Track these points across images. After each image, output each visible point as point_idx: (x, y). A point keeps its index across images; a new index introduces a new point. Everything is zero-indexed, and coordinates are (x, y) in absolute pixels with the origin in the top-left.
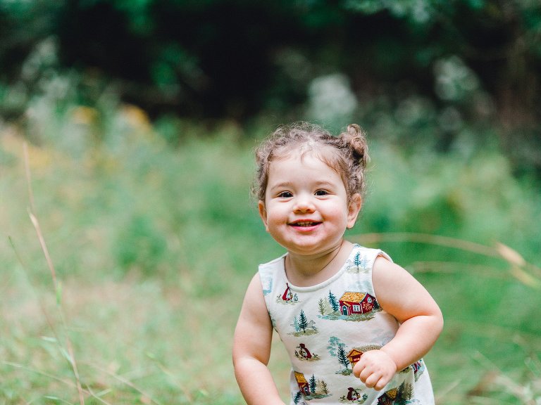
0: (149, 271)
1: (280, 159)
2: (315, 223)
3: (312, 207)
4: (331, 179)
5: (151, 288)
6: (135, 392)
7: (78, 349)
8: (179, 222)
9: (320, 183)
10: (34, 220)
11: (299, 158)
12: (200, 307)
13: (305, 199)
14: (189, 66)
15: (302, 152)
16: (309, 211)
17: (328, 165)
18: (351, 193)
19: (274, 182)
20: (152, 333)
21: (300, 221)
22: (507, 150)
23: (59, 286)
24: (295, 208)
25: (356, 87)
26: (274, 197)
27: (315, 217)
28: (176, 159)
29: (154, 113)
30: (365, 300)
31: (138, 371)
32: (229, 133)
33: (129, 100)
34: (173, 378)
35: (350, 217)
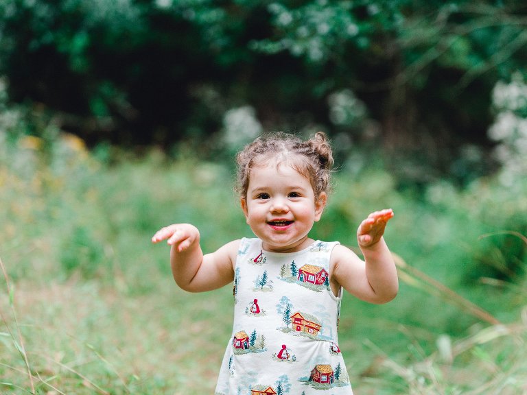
0: (88, 275)
1: (259, 166)
2: (288, 223)
3: (286, 209)
4: (302, 184)
5: (91, 287)
6: (78, 377)
7: (28, 341)
8: (115, 231)
9: (292, 188)
11: (275, 168)
12: (132, 304)
13: (280, 202)
14: (121, 101)
15: (278, 162)
16: (284, 212)
17: (299, 172)
18: (317, 192)
19: (254, 186)
20: (91, 327)
21: (276, 220)
22: (391, 168)
23: (12, 287)
24: (272, 209)
25: (261, 117)
26: (254, 199)
27: (289, 217)
28: (112, 179)
29: (91, 141)
30: (320, 274)
31: (80, 359)
32: (156, 155)
33: (68, 129)
34: (110, 365)
35: (317, 212)
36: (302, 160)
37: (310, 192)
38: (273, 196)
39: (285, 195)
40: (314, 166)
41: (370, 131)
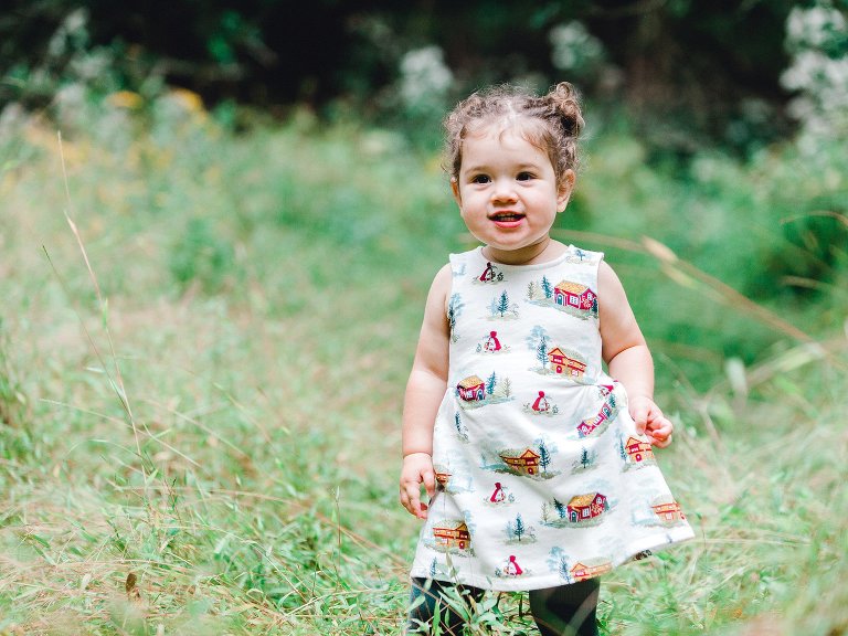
0: (210, 288)
1: (474, 137)
2: (518, 217)
3: (513, 196)
5: (217, 305)
6: (199, 432)
7: (128, 382)
8: (246, 227)
9: (523, 166)
10: (72, 225)
11: (497, 138)
12: (274, 328)
13: (505, 187)
14: (253, 40)
15: (501, 130)
16: (511, 202)
17: (533, 144)
18: (559, 171)
19: (469, 164)
20: (217, 360)
21: (500, 213)
22: (639, 134)
23: (104, 305)
24: (494, 197)
25: (451, 62)
26: (469, 183)
27: (517, 209)
28: (241, 151)
29: (211, 98)
30: (585, 295)
31: (202, 407)
32: (303, 117)
33: (176, 82)
34: (246, 415)
35: (561, 199)
36: (538, 126)
37: (548, 172)
38: (495, 178)
39: (512, 176)
40: (555, 133)
41: (611, 79)
